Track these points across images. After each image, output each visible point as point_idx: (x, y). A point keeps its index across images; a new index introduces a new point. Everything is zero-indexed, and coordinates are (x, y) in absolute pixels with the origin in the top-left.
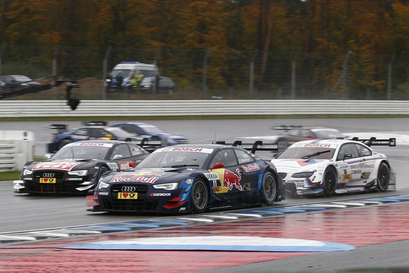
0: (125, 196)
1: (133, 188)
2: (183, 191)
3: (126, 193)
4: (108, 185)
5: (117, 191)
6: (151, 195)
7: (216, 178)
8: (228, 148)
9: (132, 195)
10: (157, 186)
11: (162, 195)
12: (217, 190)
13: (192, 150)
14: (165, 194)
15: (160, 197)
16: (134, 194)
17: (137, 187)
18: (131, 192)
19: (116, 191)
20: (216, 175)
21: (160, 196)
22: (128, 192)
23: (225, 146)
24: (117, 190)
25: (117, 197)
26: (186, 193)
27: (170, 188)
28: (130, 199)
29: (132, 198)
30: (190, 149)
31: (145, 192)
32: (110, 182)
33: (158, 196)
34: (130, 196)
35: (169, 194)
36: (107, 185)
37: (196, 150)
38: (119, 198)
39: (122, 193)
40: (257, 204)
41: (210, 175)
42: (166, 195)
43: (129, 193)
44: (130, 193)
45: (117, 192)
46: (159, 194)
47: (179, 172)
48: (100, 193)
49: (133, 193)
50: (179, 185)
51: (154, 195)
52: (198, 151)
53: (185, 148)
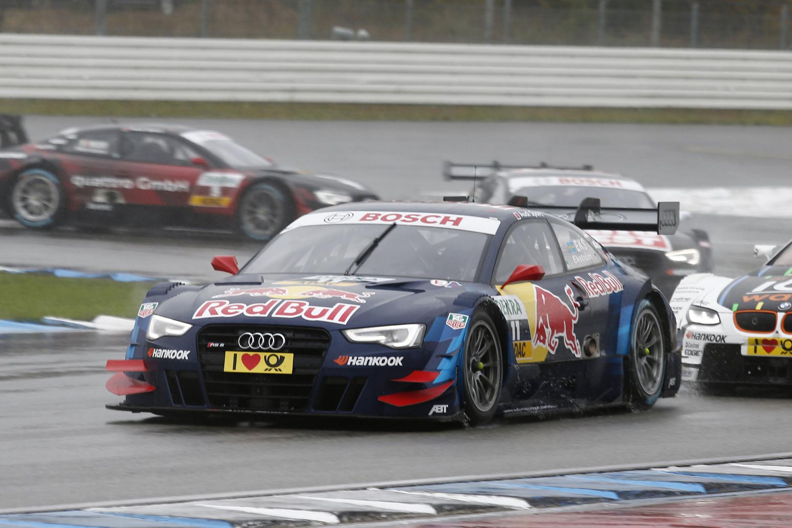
0: (251, 362)
1: (278, 339)
2: (438, 352)
3: (251, 354)
4: (189, 326)
5: (222, 345)
6: (339, 361)
7: (519, 312)
8: (534, 218)
9: (273, 360)
10: (359, 334)
11: (374, 361)
12: (520, 353)
13: (428, 220)
14: (383, 361)
15: (367, 368)
16: (282, 358)
17: (290, 335)
18: (270, 351)
19: (217, 345)
20: (517, 303)
21: (370, 364)
22: (260, 350)
23: (526, 213)
24: (220, 343)
25: (222, 364)
26: (449, 357)
27: (397, 341)
28: (267, 372)
29: (273, 371)
30: (420, 218)
31: (318, 353)
32: (194, 317)
33: (361, 364)
34: (268, 363)
35: (398, 361)
36: (180, 328)
37: (443, 222)
38: (228, 368)
39: (240, 354)
40: (618, 402)
41: (504, 304)
42: (388, 361)
43: (262, 355)
44: (268, 354)
45: (222, 351)
46: (367, 358)
47: (417, 291)
48: (158, 354)
49: (279, 355)
50: (425, 333)
51: (349, 364)
52: (449, 225)
53: (404, 214)
